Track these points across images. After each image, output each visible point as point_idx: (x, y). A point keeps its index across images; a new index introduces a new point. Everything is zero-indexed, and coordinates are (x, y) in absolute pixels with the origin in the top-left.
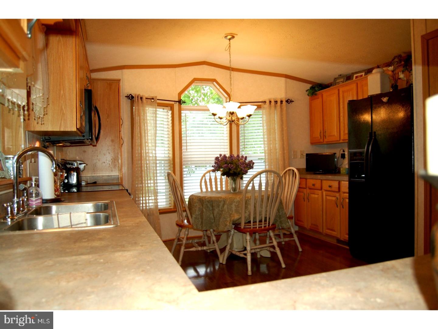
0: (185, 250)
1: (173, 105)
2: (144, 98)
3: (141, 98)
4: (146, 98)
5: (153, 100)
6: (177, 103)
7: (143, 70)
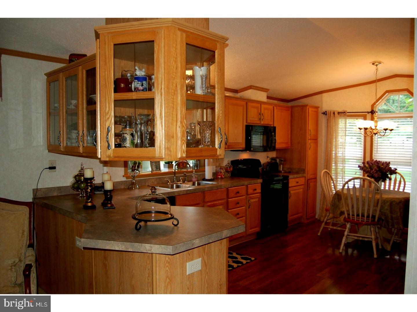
0: (325, 226)
1: (366, 115)
2: (336, 113)
3: (334, 113)
4: (339, 113)
5: (345, 114)
6: (370, 113)
7: (339, 91)
